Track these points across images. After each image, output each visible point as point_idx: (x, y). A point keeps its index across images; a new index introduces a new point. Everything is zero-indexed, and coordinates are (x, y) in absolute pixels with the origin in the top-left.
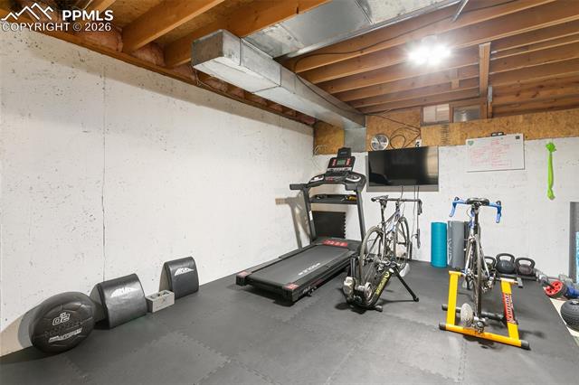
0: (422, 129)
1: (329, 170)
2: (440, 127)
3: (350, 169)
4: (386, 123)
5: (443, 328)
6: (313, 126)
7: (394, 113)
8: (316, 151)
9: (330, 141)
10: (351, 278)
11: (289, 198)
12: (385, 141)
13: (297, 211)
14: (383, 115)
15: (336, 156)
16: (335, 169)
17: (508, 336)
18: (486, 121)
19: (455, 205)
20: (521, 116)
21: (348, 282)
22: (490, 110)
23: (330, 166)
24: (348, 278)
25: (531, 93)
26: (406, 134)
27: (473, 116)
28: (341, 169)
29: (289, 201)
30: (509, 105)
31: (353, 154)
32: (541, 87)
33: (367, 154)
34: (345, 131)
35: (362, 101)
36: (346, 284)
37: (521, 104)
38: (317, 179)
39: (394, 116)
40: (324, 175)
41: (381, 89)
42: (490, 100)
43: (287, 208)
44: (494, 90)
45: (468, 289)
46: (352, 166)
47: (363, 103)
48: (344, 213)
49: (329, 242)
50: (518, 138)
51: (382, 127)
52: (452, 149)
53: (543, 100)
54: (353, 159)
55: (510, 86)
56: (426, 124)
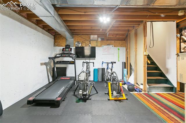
0: (91, 41)
1: (62, 52)
2: (95, 41)
3: (70, 52)
4: (80, 38)
5: (109, 100)
6: (54, 36)
7: (83, 35)
8: (55, 45)
9: (61, 42)
10: (81, 91)
11: (45, 63)
12: (80, 44)
13: (48, 68)
14: (79, 35)
15: (65, 47)
16: (65, 52)
17: (123, 97)
18: (106, 41)
19: (102, 63)
20: (113, 41)
21: (81, 92)
22: (107, 38)
23: (63, 51)
24: (80, 91)
25: (116, 36)
26: (86, 42)
27: (102, 39)
28: (67, 52)
29: (45, 64)
30: (110, 38)
31: (71, 47)
32: (117, 35)
33: (75, 47)
34: (66, 39)
35: (74, 30)
36: (80, 93)
37: (113, 38)
38: (58, 55)
39: (83, 36)
40: (61, 54)
41: (82, 27)
42: (107, 36)
43: (45, 66)
44: (109, 34)
45: (106, 86)
46: (71, 51)
47: (74, 31)
48: (66, 67)
49: (62, 78)
50: (113, 46)
51: (79, 39)
52: (99, 48)
53: (117, 38)
54: (71, 49)
55: (111, 33)
56: (92, 40)
